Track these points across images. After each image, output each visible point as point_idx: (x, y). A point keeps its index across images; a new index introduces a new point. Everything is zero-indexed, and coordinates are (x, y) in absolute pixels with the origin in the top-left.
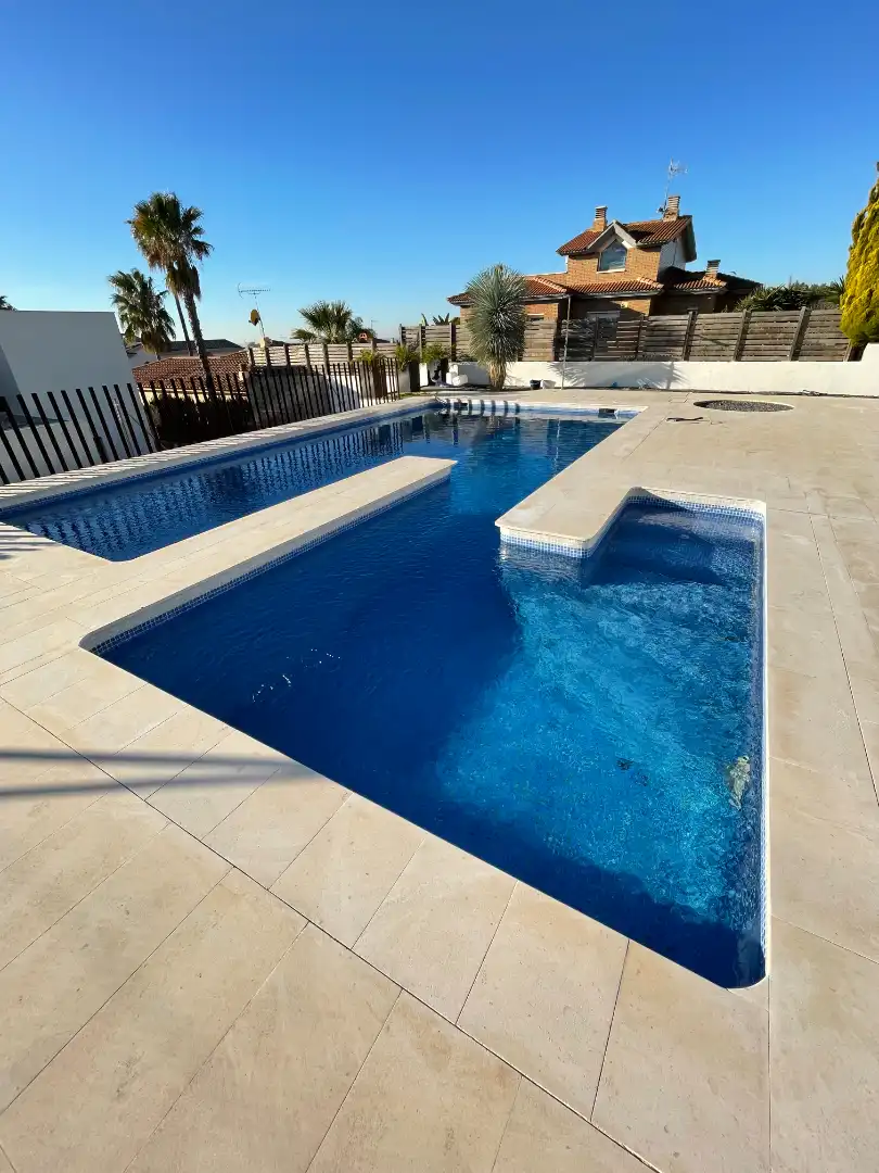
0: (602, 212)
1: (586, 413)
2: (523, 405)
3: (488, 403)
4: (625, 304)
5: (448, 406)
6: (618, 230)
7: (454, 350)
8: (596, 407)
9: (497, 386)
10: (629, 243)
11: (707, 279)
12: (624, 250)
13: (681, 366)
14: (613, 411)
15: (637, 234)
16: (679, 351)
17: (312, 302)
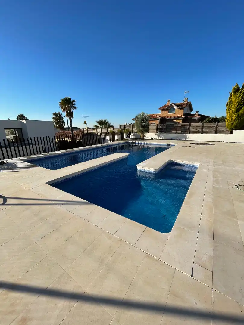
0: (169, 101)
1: (163, 145)
2: (148, 143)
3: (140, 142)
4: (176, 121)
5: (130, 143)
6: (173, 105)
7: (132, 131)
8: (166, 144)
9: (143, 139)
10: (176, 107)
11: (196, 115)
12: (175, 109)
13: (188, 135)
14: (170, 145)
15: (177, 105)
16: (187, 131)
17: (99, 119)
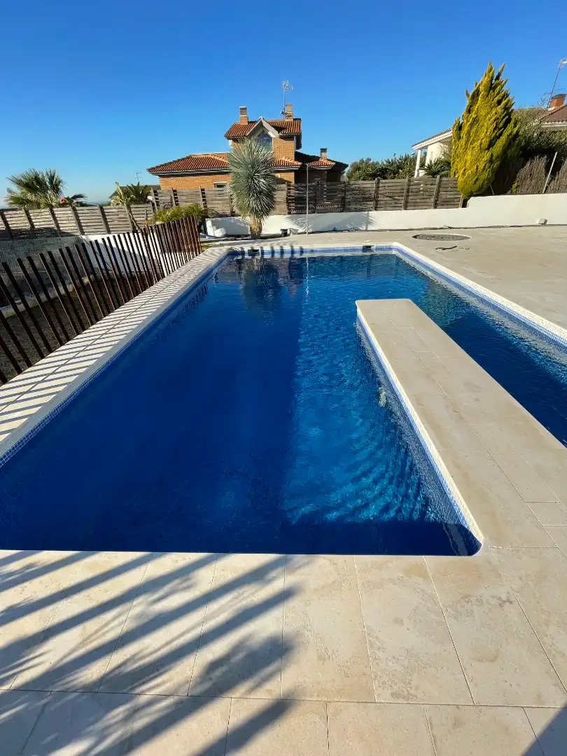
0: (243, 110)
1: (354, 250)
2: (306, 247)
3: (277, 248)
4: (278, 175)
5: (243, 253)
6: (265, 124)
8: (360, 245)
9: (257, 236)
10: (273, 133)
11: (322, 160)
12: (270, 139)
13: (373, 214)
14: (370, 247)
16: (371, 204)
